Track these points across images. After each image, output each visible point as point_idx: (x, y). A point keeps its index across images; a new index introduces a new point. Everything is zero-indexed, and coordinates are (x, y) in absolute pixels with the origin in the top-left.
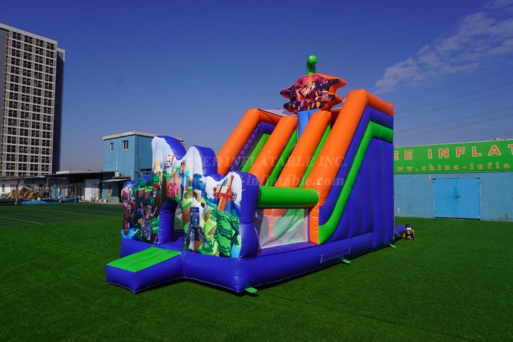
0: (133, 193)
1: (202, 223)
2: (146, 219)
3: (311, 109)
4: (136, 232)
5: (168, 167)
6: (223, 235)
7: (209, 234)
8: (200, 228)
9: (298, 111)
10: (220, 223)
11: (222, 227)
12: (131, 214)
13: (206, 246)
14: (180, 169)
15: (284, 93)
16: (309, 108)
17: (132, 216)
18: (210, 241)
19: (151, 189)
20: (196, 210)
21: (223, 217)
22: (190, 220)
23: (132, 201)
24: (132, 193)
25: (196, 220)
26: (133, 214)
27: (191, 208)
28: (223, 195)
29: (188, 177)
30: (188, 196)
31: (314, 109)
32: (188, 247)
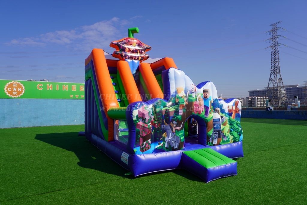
0: (153, 112)
1: (222, 127)
2: (173, 132)
3: (135, 60)
4: (161, 145)
5: (193, 93)
6: (236, 131)
7: (228, 132)
8: (221, 130)
9: (126, 59)
10: (234, 125)
11: (235, 127)
12: (152, 131)
13: (226, 139)
14: (203, 95)
15: (113, 45)
16: (134, 59)
17: (153, 132)
18: (228, 136)
19: (174, 108)
20: (219, 120)
21: (235, 122)
22: (213, 126)
23: (152, 119)
24: (151, 113)
25: (219, 126)
26: (154, 130)
27: (213, 119)
28: (234, 111)
29: (211, 100)
30: (212, 112)
31: (136, 60)
32: (212, 144)
